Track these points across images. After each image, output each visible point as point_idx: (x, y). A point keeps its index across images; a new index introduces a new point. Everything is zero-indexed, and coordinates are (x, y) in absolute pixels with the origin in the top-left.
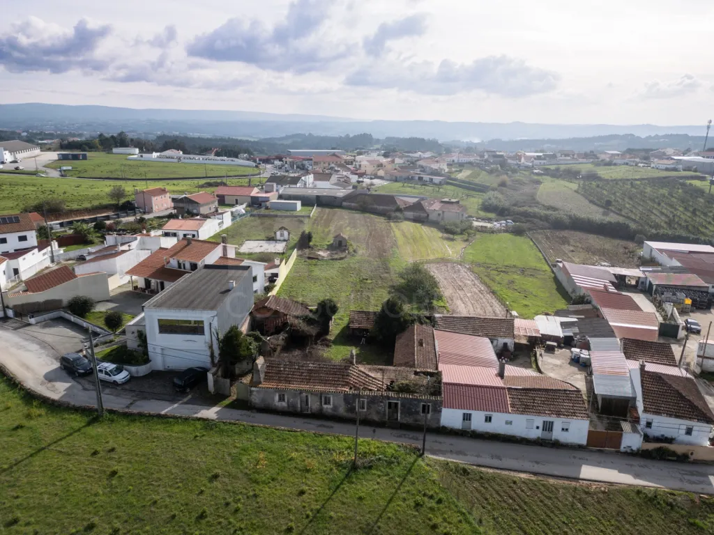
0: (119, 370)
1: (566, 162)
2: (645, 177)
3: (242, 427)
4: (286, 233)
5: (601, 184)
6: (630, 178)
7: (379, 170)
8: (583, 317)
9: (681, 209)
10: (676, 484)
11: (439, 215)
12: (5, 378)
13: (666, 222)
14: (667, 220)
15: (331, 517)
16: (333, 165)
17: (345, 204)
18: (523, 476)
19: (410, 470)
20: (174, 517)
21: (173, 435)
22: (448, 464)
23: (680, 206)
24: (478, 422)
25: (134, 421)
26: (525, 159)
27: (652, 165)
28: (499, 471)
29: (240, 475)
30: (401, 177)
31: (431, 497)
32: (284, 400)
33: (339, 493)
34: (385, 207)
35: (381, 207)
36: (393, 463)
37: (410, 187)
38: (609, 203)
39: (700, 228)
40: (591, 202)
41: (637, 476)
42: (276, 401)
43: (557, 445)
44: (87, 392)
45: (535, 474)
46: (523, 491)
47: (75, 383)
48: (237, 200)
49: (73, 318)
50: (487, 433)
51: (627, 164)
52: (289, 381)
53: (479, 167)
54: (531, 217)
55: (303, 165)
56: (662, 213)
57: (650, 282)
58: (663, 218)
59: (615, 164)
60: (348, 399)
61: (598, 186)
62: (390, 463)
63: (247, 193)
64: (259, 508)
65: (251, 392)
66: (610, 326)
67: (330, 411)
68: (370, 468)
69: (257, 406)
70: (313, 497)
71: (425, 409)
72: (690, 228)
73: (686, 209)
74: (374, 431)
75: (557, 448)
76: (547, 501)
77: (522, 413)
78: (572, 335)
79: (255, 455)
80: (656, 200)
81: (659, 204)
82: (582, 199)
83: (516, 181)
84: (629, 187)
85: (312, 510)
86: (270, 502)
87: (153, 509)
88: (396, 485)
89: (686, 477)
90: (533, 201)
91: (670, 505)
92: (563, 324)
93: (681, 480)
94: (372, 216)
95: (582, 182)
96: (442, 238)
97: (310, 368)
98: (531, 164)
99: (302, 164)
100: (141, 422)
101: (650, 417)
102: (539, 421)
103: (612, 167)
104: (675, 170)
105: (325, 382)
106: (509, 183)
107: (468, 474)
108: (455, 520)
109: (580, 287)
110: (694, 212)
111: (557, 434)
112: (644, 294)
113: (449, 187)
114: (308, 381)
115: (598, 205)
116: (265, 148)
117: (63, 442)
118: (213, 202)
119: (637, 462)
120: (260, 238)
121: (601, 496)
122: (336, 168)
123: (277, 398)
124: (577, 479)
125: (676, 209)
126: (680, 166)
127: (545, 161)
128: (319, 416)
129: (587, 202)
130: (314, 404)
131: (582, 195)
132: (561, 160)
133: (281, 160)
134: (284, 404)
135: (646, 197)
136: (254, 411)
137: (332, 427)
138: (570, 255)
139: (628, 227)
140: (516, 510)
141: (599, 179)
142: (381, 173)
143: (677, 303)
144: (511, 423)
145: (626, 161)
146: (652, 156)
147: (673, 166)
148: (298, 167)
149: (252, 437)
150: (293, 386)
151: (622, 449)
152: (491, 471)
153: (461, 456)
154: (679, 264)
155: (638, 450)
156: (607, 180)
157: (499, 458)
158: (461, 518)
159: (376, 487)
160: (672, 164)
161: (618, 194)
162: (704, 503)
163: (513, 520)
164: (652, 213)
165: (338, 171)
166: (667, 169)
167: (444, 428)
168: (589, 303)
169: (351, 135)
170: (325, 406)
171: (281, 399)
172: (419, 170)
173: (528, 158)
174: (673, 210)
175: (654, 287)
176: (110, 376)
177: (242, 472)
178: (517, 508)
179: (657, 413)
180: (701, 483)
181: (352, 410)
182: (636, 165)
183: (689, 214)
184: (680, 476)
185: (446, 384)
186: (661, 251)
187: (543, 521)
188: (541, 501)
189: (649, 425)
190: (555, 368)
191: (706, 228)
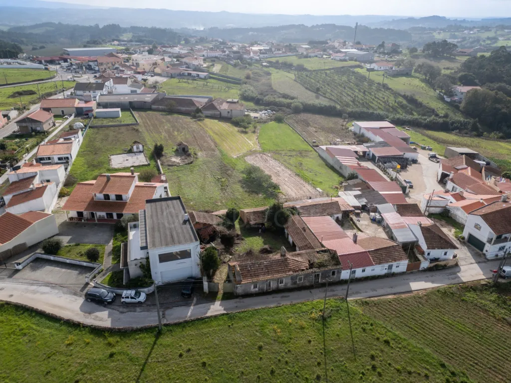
0: (138, 294)
1: (280, 55)
2: (331, 67)
3: (251, 312)
4: (141, 147)
5: (308, 74)
6: (323, 68)
7: (155, 68)
8: (360, 188)
9: (357, 91)
10: (449, 282)
11: (228, 112)
12: (62, 322)
13: (351, 101)
14: (352, 99)
15: (332, 350)
16: (117, 66)
17: (154, 107)
18: (390, 297)
19: (349, 312)
20: (259, 377)
21: (216, 329)
22: (356, 301)
23: (356, 89)
24: (359, 273)
25: (184, 327)
26: (253, 53)
27: (332, 57)
28: (379, 298)
29: (272, 342)
30: (175, 74)
31: (367, 323)
32: (256, 287)
33: (327, 335)
34: (187, 108)
35: (184, 109)
36: (338, 310)
37: (185, 82)
38: (318, 89)
39: (370, 104)
40: (306, 88)
41: (433, 282)
42: (252, 289)
43: (394, 275)
44: (124, 314)
45: (394, 294)
46: (395, 305)
47: (110, 310)
48: (63, 111)
49: (52, 258)
50: (363, 278)
51: (317, 56)
52: (258, 276)
53: (225, 61)
54: (281, 106)
55: (90, 66)
56: (348, 95)
57: (373, 154)
58: (349, 98)
59: (310, 57)
60: (293, 278)
61: (307, 76)
62: (338, 311)
63: (71, 105)
64: (296, 357)
65: (237, 287)
66: (380, 195)
67: (283, 287)
68: (331, 316)
69: (240, 294)
70: (316, 342)
71: (333, 273)
72: (365, 104)
73: (359, 90)
74: (311, 292)
75: (395, 276)
76: (408, 308)
77: (380, 263)
78: (365, 204)
79: (270, 327)
80: (343, 85)
81: (345, 88)
82: (301, 87)
83: (256, 73)
84: (325, 76)
85: (321, 349)
86: (299, 352)
87: (245, 377)
88: (348, 322)
89: (450, 276)
90: (271, 90)
91: (452, 293)
92: (356, 197)
93: (449, 279)
94: (180, 116)
95: (296, 73)
96: (238, 131)
97: (265, 265)
98: (258, 58)
99: (88, 65)
100: (190, 327)
101: (429, 251)
102: (386, 266)
103: (309, 59)
104: (345, 60)
105: (278, 272)
106: (252, 76)
107: (368, 304)
108: (384, 332)
109: (346, 166)
110: (364, 93)
111: (395, 270)
112: (371, 162)
113: (212, 81)
114: (268, 273)
115: (311, 91)
116: (24, 39)
117: (153, 355)
118: (51, 118)
119: (429, 274)
120: (119, 152)
121: (425, 297)
122: (121, 68)
123: (252, 287)
124: (411, 291)
125: (355, 91)
126: (347, 58)
127: (267, 55)
128: (278, 291)
129: (304, 89)
130: (273, 285)
131: (300, 83)
132: (276, 54)
133: (65, 61)
134: (257, 289)
135: (336, 83)
136: (240, 298)
137: (288, 296)
138: (316, 134)
139: (335, 108)
140: (399, 317)
141: (305, 70)
142: (157, 70)
143: (394, 168)
144: (374, 270)
145: (316, 54)
146: (328, 48)
147: (344, 58)
148: (86, 68)
149: (260, 317)
150: (262, 278)
151: (420, 269)
152: (376, 299)
153: (359, 295)
154: (382, 140)
155: (427, 268)
156: (310, 71)
157: (374, 290)
158: (385, 330)
159: (340, 326)
160: (343, 56)
161: (320, 82)
162: (462, 288)
163: (401, 322)
164: (343, 95)
165: (123, 71)
166: (341, 60)
167: (342, 280)
168: (357, 177)
169: (101, 26)
170: (280, 285)
171: (255, 287)
172: (185, 66)
173: (255, 52)
174: (353, 92)
175: (377, 158)
176: (136, 299)
177: (272, 340)
178: (399, 315)
179: (433, 248)
180: (456, 278)
181: (295, 283)
182: (322, 57)
183: (362, 94)
184: (447, 277)
185: (340, 256)
186: (368, 129)
187: (412, 319)
188: (406, 308)
189: (429, 254)
190: (367, 227)
191: (373, 103)
